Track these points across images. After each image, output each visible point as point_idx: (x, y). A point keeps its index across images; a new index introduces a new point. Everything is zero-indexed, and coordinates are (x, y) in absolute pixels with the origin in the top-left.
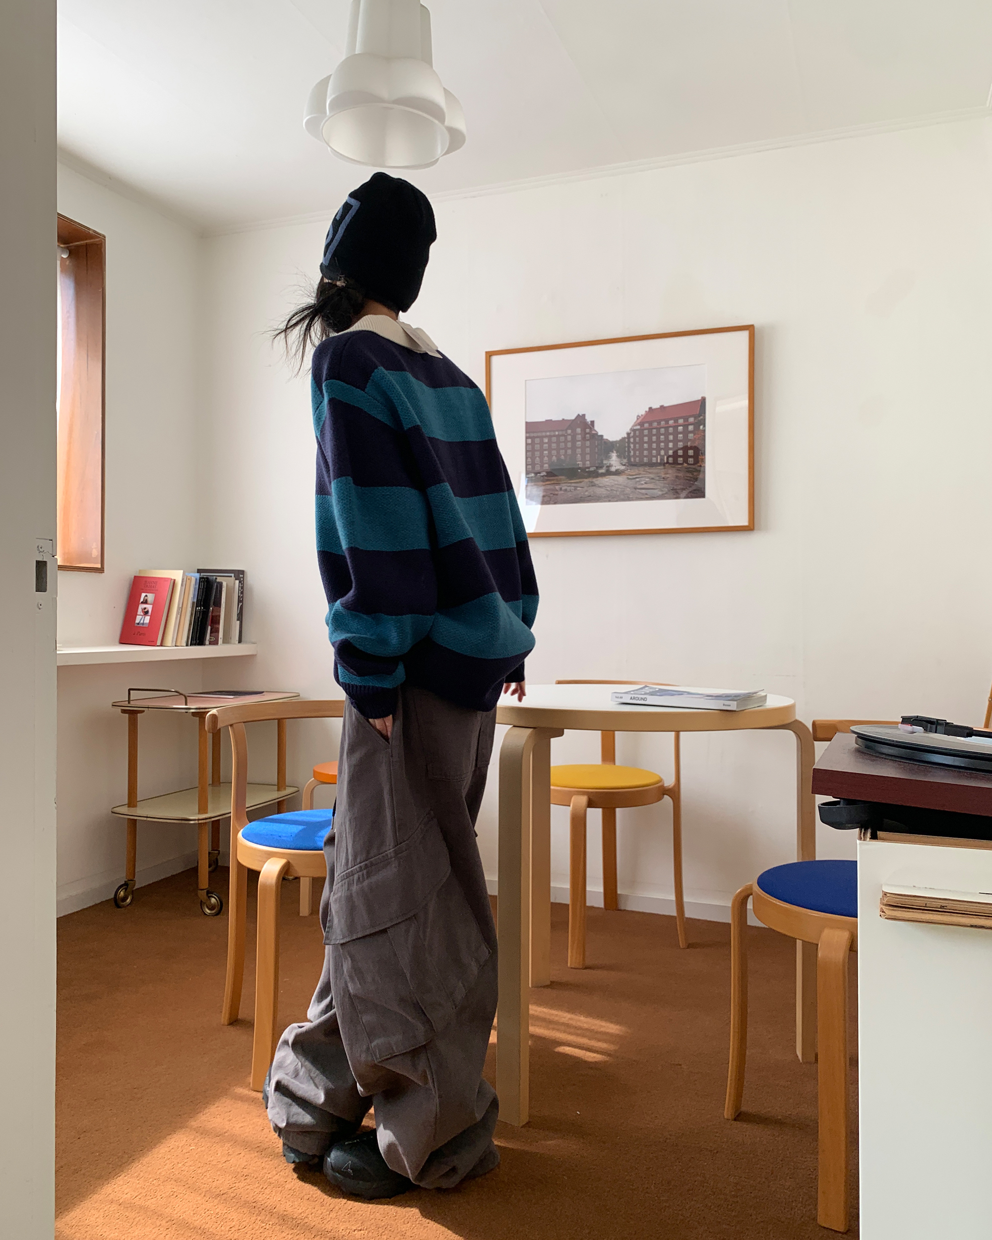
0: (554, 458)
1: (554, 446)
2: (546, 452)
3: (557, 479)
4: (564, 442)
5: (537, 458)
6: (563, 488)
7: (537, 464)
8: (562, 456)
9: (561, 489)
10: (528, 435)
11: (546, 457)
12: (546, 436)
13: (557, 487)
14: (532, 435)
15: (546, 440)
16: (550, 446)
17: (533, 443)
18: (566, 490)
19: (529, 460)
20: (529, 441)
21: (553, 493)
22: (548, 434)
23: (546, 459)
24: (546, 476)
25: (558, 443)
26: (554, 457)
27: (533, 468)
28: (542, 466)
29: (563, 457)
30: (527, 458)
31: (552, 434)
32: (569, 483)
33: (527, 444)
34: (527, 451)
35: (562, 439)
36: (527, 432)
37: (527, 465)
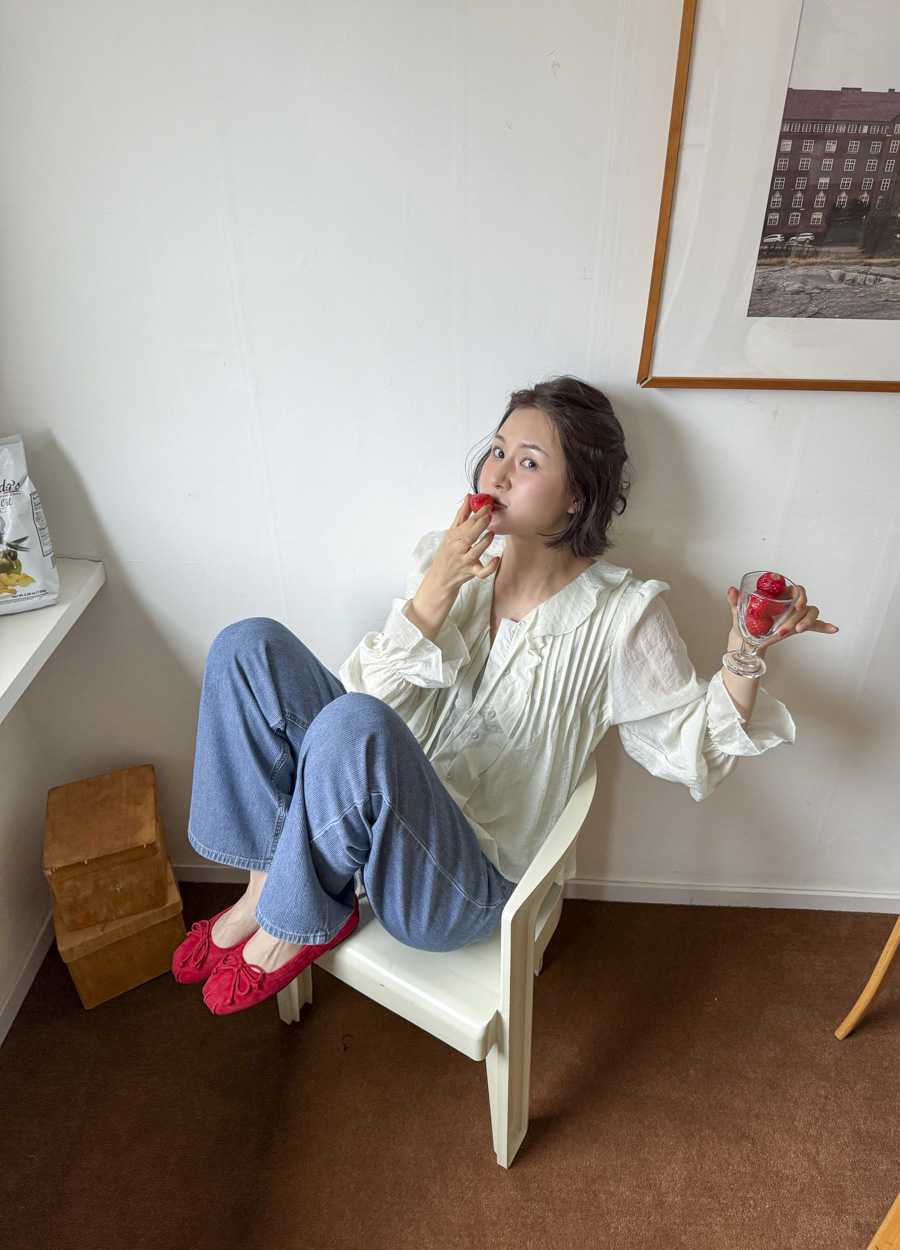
0: (843, 198)
1: (850, 164)
2: (825, 180)
3: (837, 253)
4: (879, 156)
5: (799, 195)
6: (847, 278)
7: (797, 210)
8: (866, 195)
9: (842, 278)
10: (786, 129)
11: (822, 194)
12: (834, 136)
13: (835, 273)
14: (797, 128)
15: (832, 147)
16: (838, 167)
17: (796, 152)
18: (854, 281)
19: (778, 197)
20: (788, 145)
21: (822, 286)
22: (841, 129)
23: (821, 197)
24: (811, 242)
25: (862, 157)
26: (844, 195)
27: (784, 220)
28: (806, 217)
29: (865, 197)
30: (772, 192)
31: (852, 129)
32: (865, 265)
33: (779, 154)
34: (776, 173)
35: (876, 146)
36: (785, 121)
37: (769, 210)
